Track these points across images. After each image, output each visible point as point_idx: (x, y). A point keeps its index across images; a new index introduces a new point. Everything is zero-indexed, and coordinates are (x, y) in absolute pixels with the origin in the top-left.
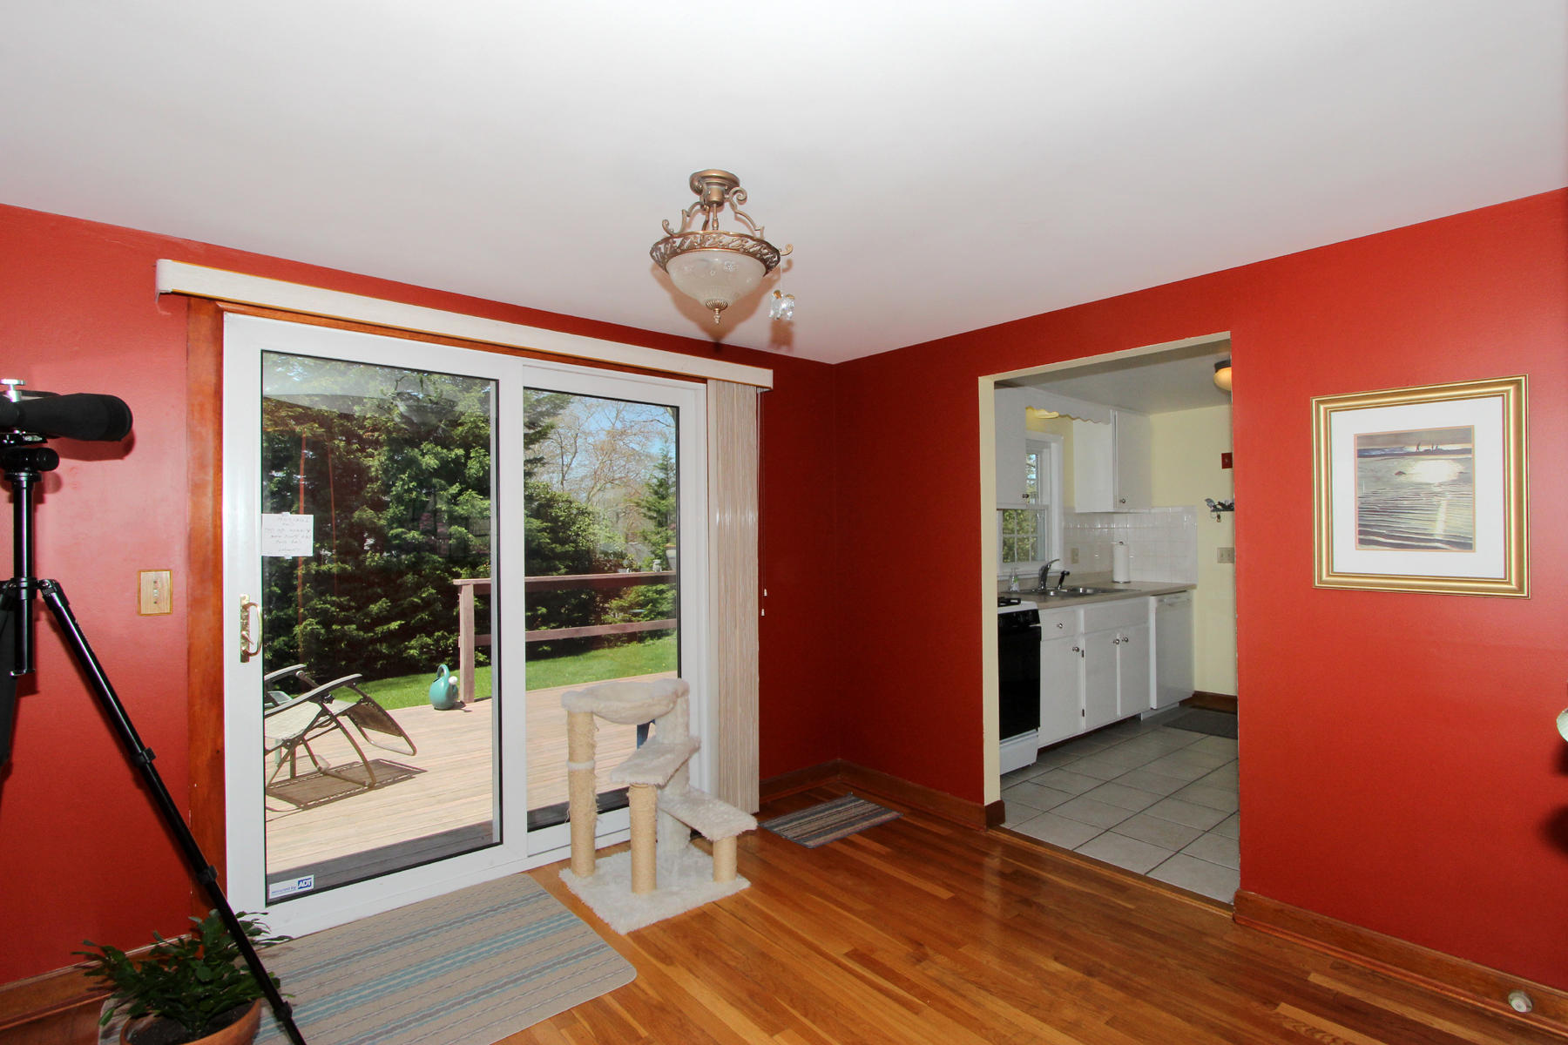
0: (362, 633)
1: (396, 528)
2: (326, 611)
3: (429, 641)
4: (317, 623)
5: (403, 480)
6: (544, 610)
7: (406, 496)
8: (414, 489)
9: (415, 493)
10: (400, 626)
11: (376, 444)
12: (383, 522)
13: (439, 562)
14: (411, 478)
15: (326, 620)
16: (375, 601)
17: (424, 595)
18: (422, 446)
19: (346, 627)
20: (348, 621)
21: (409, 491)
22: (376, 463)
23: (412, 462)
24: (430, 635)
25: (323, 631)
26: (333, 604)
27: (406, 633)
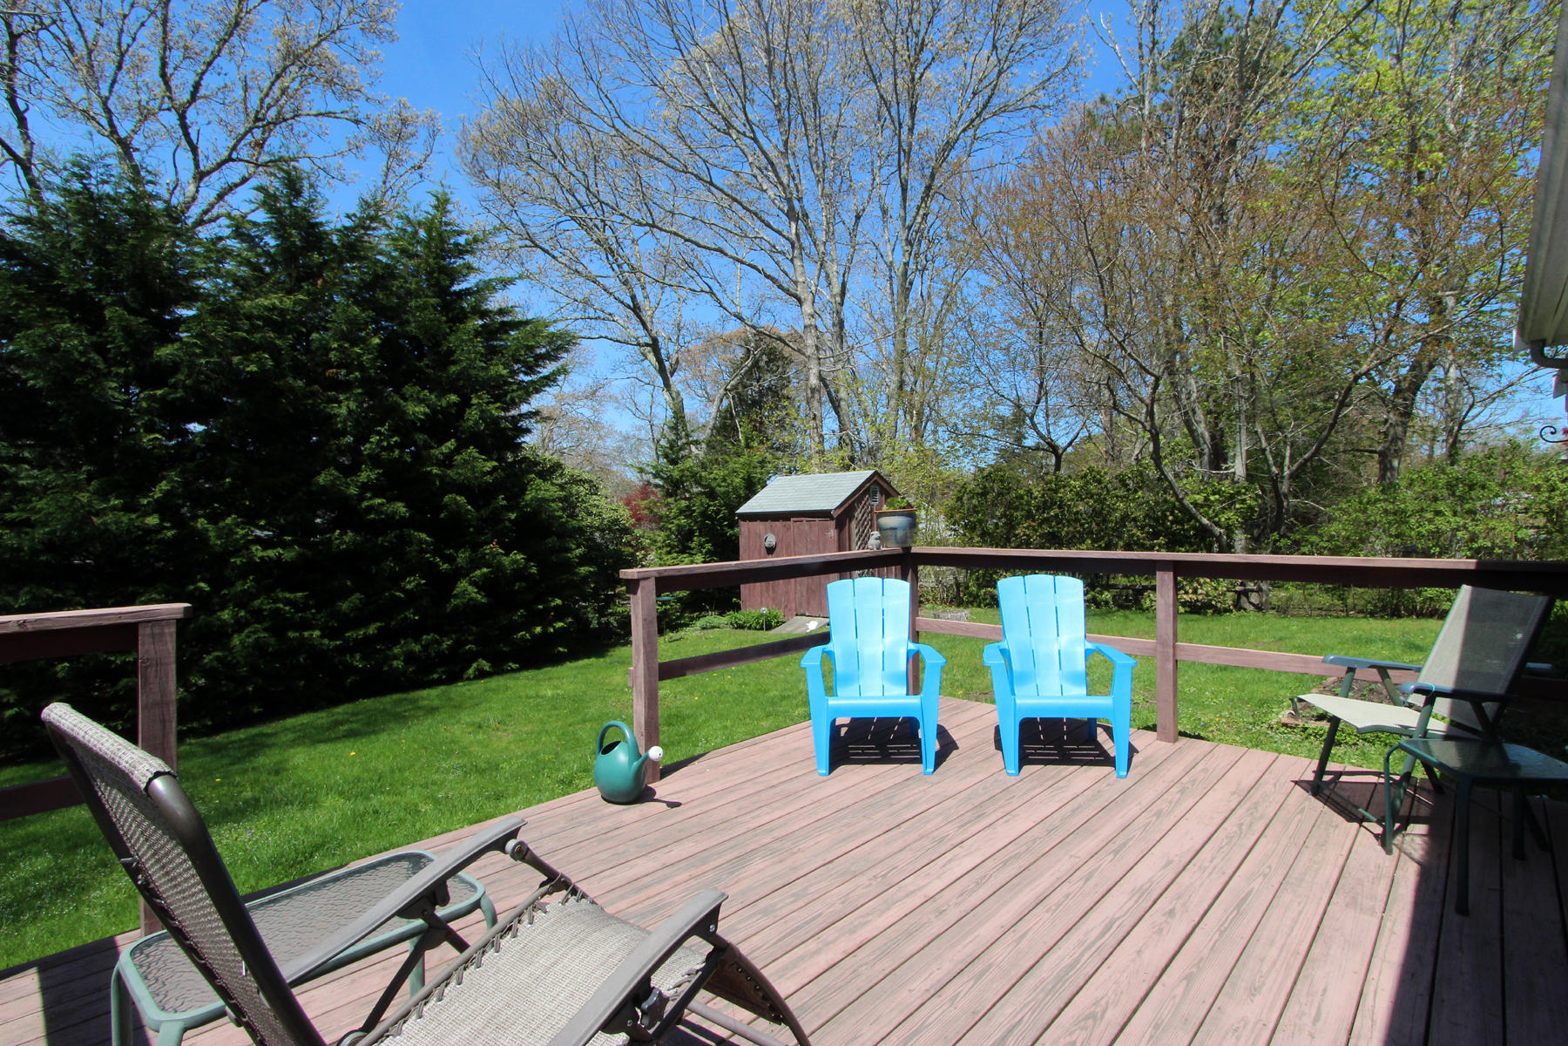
0: (326, 641)
1: (370, 499)
2: (276, 613)
3: (417, 648)
4: (265, 630)
5: (379, 433)
6: (559, 602)
7: (384, 455)
8: (397, 445)
9: (397, 452)
10: (379, 628)
11: (345, 386)
12: (353, 491)
13: (426, 542)
14: (394, 431)
15: (279, 625)
16: (344, 598)
17: (409, 587)
18: (404, 390)
19: (306, 634)
20: (306, 625)
21: (390, 448)
22: (344, 411)
23: (394, 412)
24: (417, 640)
25: (272, 641)
26: (288, 602)
27: (388, 637)
